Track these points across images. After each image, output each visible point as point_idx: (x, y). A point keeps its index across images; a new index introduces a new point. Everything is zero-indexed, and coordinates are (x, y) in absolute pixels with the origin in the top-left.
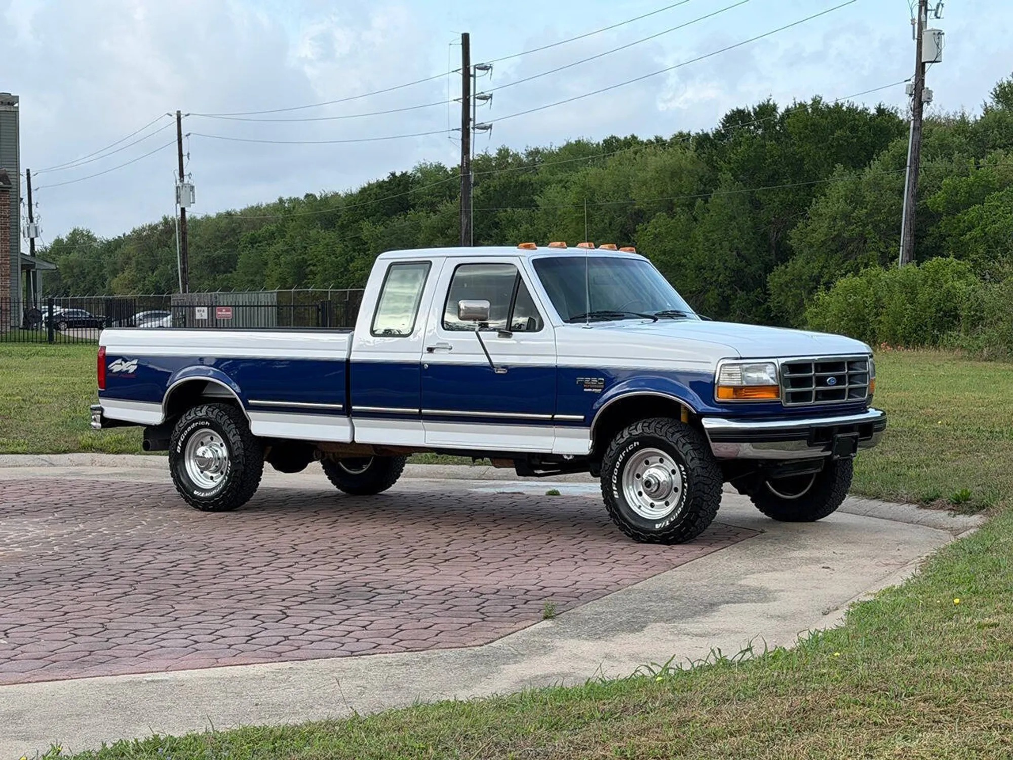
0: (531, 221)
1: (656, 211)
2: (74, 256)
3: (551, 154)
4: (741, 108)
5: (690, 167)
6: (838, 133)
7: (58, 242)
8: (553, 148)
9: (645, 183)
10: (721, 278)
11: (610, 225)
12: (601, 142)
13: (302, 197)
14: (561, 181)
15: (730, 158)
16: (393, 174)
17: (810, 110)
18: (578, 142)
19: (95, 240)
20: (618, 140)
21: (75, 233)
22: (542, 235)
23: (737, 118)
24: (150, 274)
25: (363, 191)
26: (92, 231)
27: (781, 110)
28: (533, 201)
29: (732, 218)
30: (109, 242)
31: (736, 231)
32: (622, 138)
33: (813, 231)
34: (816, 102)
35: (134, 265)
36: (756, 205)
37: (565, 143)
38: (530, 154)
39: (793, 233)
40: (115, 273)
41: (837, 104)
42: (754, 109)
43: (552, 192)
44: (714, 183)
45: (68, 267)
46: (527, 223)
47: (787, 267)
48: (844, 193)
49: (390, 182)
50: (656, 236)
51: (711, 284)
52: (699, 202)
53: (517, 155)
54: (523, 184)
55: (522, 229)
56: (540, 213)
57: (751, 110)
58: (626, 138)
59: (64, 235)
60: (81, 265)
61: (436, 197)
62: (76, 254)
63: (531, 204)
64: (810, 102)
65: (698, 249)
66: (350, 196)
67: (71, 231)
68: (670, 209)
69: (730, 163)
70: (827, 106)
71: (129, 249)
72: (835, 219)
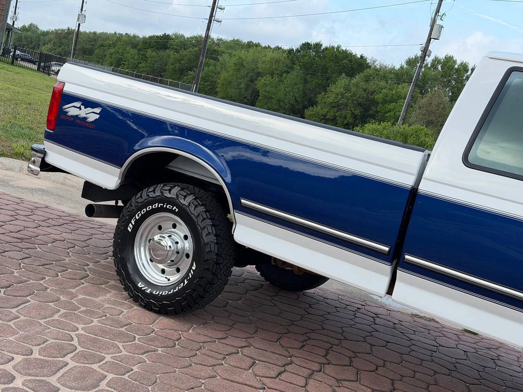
0: (215, 66)
1: (266, 74)
2: (29, 33)
3: (226, 42)
4: (309, 42)
5: (283, 60)
6: (345, 61)
7: (24, 26)
8: (228, 40)
9: (264, 62)
10: (286, 107)
11: (247, 75)
12: (246, 42)
13: (124, 34)
14: (229, 53)
15: (301, 61)
16: (165, 34)
17: (335, 50)
18: (237, 40)
19: (39, 29)
20: (253, 43)
21: (31, 25)
22: (218, 72)
23: (306, 46)
24: (58, 48)
25: (150, 37)
26: (38, 26)
27: (323, 47)
28: (217, 58)
29: (296, 84)
30: (44, 32)
31: (296, 90)
32: (254, 43)
33: (328, 97)
34: (338, 47)
35: (52, 43)
36: (306, 81)
37: (233, 39)
38: (218, 40)
39: (320, 96)
40: (44, 44)
41: (346, 50)
42: (314, 44)
43: (226, 56)
44: (292, 68)
45: (26, 38)
46: (213, 66)
47: (314, 108)
48: (343, 85)
49: (162, 37)
50: (264, 84)
51: (282, 108)
52: (285, 75)
53: (213, 39)
54: (215, 50)
55: (211, 68)
56: (218, 63)
57: (312, 43)
58: (256, 43)
59: (27, 25)
60: (31, 38)
61: (179, 47)
62: (30, 33)
63: (216, 59)
64: (336, 46)
65: (280, 93)
66: (144, 38)
67: (30, 24)
68: (272, 74)
69: (300, 62)
70: (343, 50)
71: (52, 36)
72: (338, 95)
